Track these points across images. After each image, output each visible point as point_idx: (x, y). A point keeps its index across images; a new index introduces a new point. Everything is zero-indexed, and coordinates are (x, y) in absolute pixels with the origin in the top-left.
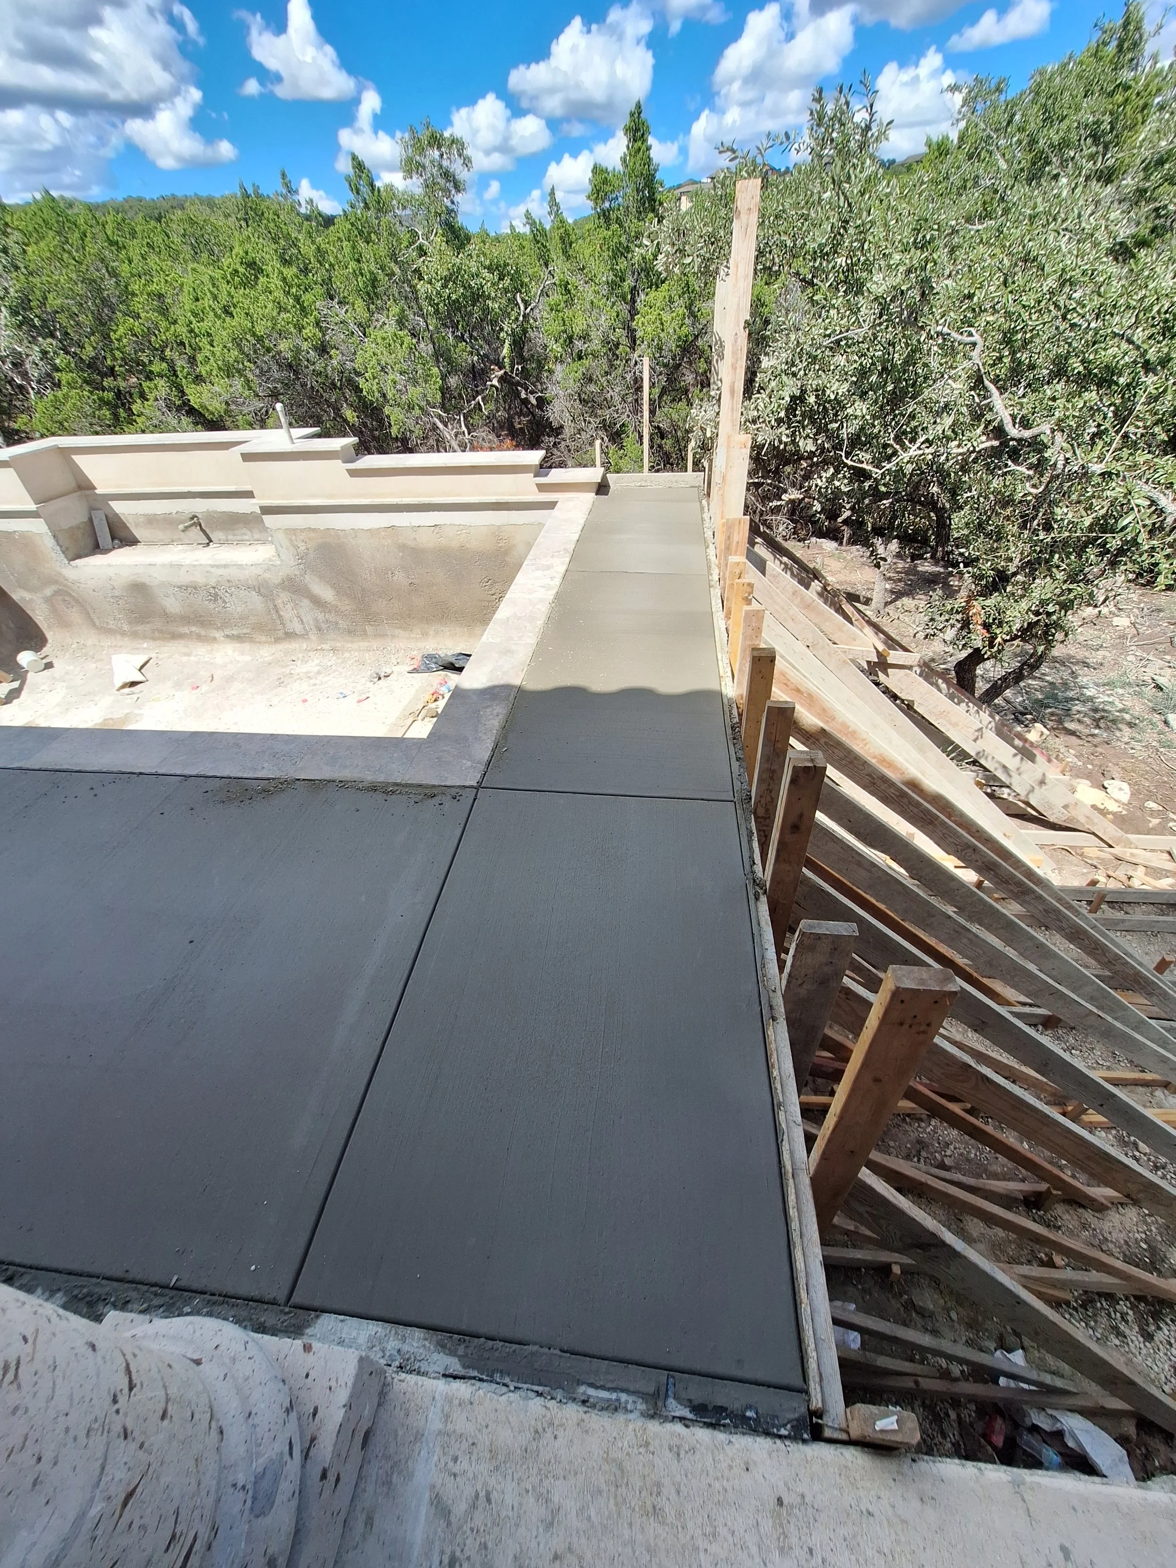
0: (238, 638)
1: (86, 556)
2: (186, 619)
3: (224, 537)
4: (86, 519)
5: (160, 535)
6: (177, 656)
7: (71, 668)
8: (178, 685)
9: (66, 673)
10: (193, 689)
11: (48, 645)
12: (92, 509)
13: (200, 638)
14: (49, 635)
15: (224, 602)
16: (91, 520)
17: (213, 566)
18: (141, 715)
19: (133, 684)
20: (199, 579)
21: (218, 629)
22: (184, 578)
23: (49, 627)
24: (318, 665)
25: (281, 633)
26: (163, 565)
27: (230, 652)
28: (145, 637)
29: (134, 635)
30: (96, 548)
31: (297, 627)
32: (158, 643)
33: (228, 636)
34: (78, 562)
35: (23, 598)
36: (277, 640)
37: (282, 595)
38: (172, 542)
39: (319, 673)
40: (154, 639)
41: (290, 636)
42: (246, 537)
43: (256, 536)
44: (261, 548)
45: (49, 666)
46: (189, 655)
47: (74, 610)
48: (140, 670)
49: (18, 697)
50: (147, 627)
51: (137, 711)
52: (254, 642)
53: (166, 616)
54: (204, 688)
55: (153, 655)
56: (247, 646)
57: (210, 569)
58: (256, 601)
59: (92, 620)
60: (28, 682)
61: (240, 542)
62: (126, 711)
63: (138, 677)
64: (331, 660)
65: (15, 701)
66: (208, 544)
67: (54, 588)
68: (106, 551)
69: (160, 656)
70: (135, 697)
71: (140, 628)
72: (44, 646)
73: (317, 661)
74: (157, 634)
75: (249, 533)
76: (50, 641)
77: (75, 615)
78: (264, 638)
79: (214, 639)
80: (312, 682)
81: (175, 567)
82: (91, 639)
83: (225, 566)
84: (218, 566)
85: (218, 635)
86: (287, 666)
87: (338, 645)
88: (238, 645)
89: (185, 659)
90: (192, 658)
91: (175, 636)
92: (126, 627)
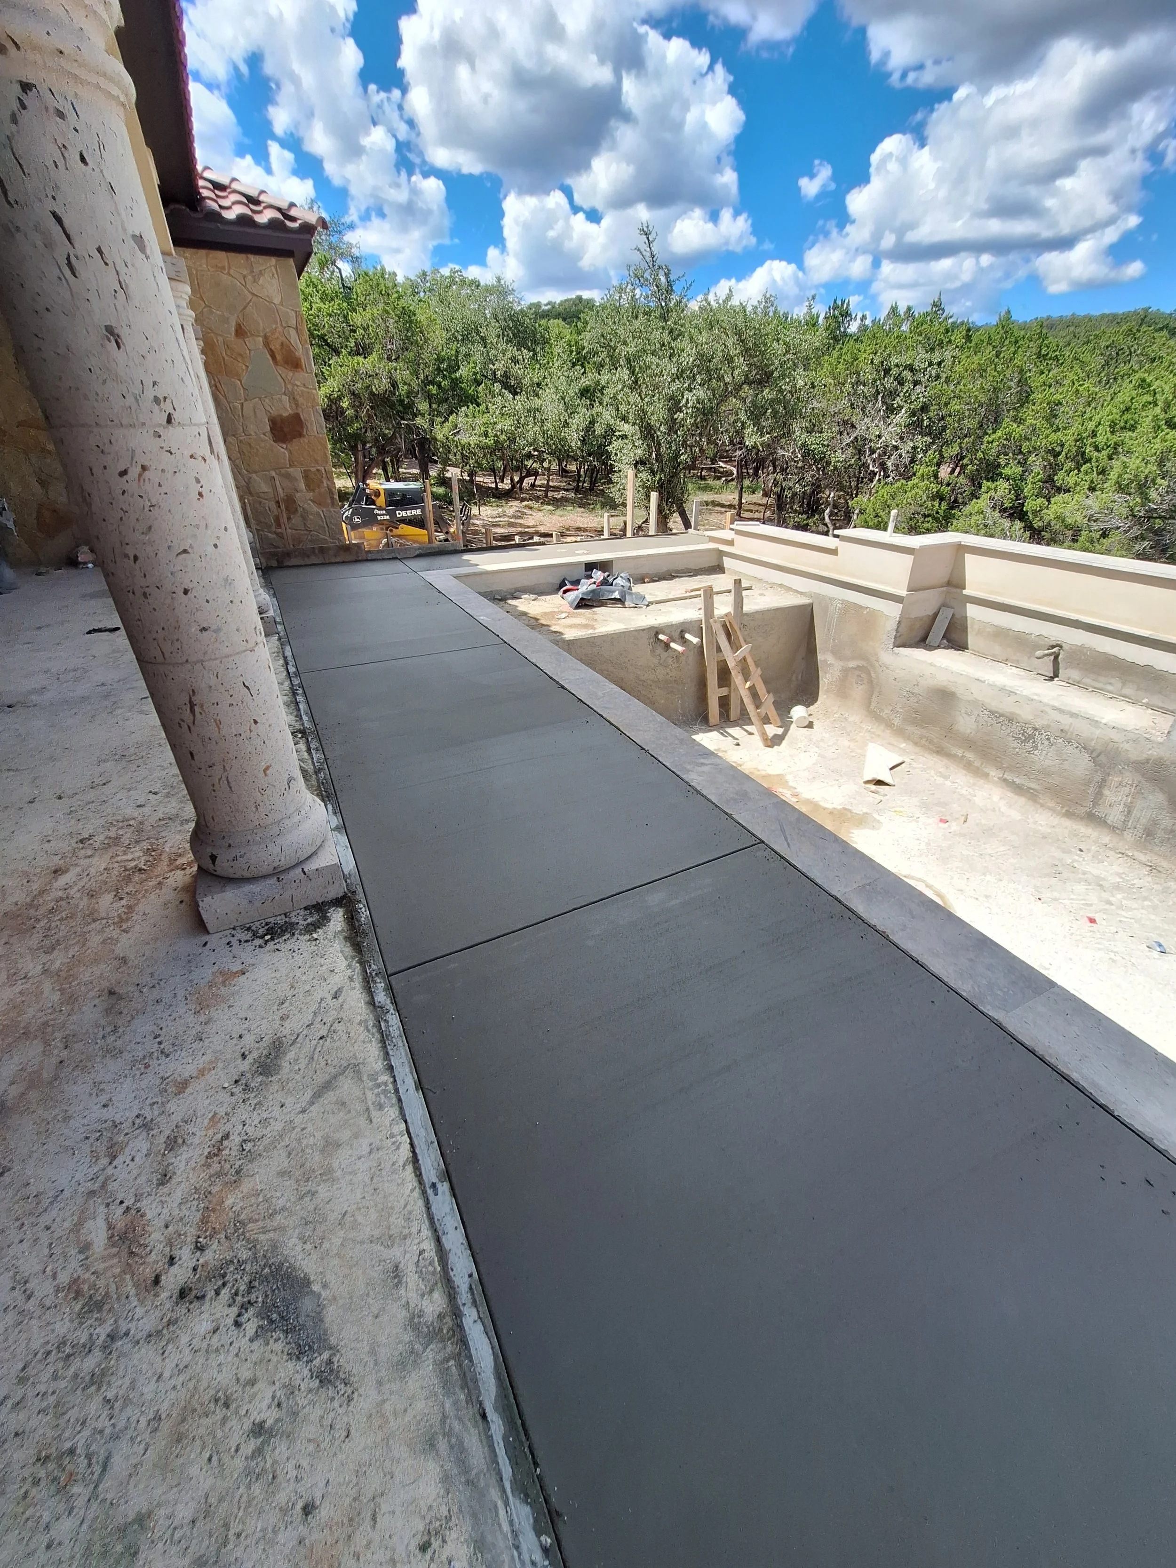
0: (1018, 789)
1: (911, 646)
2: (969, 743)
3: (1078, 678)
4: (931, 613)
5: (997, 649)
6: (932, 773)
7: (827, 735)
8: (925, 806)
9: (822, 740)
10: (942, 821)
11: (816, 705)
12: (944, 605)
13: (968, 766)
14: (822, 697)
15: (1035, 748)
16: (936, 615)
17: (1055, 708)
18: (878, 822)
19: (879, 783)
20: (1025, 713)
21: (1000, 768)
22: (1006, 706)
23: (827, 691)
24: (1119, 875)
25: (1082, 811)
26: (992, 686)
27: (996, 798)
28: (907, 738)
29: (900, 732)
30: (922, 641)
31: (1115, 815)
32: (917, 750)
33: (1005, 780)
34: (901, 650)
35: (825, 661)
36: (1069, 815)
37: (1127, 774)
38: (1005, 661)
39: (1117, 887)
40: (916, 744)
41: (1092, 818)
42: (1110, 688)
43: (1126, 691)
44: (1130, 708)
45: (810, 725)
46: (946, 778)
47: (861, 687)
48: (891, 769)
49: (779, 744)
50: (918, 731)
51: (875, 816)
52: (1035, 801)
53: (950, 732)
54: (954, 827)
55: (907, 760)
56: (1022, 800)
57: (1047, 709)
58: (1082, 765)
59: (870, 703)
60: (790, 732)
61: (1096, 690)
62: (865, 810)
63: (886, 777)
64: (1142, 879)
65: (776, 747)
66: (1052, 679)
67: (860, 663)
68: (931, 648)
69: (915, 765)
70: (878, 798)
71: (910, 729)
72: (813, 704)
73: (1116, 868)
74: (923, 741)
75: (1120, 685)
76: (819, 702)
77: (858, 691)
78: (1051, 804)
79: (986, 776)
80: (1105, 895)
81: (1004, 691)
82: (855, 717)
83: (1073, 715)
84: (1061, 711)
85: (994, 773)
86: (1070, 852)
87: (1165, 864)
88: (1010, 794)
89: (940, 780)
90: (948, 783)
91: (940, 752)
92: (897, 722)
